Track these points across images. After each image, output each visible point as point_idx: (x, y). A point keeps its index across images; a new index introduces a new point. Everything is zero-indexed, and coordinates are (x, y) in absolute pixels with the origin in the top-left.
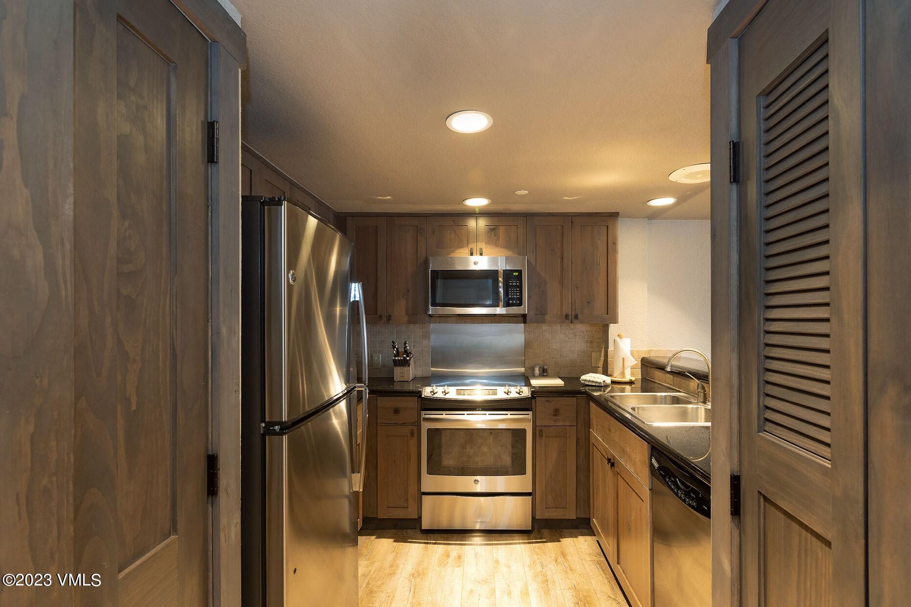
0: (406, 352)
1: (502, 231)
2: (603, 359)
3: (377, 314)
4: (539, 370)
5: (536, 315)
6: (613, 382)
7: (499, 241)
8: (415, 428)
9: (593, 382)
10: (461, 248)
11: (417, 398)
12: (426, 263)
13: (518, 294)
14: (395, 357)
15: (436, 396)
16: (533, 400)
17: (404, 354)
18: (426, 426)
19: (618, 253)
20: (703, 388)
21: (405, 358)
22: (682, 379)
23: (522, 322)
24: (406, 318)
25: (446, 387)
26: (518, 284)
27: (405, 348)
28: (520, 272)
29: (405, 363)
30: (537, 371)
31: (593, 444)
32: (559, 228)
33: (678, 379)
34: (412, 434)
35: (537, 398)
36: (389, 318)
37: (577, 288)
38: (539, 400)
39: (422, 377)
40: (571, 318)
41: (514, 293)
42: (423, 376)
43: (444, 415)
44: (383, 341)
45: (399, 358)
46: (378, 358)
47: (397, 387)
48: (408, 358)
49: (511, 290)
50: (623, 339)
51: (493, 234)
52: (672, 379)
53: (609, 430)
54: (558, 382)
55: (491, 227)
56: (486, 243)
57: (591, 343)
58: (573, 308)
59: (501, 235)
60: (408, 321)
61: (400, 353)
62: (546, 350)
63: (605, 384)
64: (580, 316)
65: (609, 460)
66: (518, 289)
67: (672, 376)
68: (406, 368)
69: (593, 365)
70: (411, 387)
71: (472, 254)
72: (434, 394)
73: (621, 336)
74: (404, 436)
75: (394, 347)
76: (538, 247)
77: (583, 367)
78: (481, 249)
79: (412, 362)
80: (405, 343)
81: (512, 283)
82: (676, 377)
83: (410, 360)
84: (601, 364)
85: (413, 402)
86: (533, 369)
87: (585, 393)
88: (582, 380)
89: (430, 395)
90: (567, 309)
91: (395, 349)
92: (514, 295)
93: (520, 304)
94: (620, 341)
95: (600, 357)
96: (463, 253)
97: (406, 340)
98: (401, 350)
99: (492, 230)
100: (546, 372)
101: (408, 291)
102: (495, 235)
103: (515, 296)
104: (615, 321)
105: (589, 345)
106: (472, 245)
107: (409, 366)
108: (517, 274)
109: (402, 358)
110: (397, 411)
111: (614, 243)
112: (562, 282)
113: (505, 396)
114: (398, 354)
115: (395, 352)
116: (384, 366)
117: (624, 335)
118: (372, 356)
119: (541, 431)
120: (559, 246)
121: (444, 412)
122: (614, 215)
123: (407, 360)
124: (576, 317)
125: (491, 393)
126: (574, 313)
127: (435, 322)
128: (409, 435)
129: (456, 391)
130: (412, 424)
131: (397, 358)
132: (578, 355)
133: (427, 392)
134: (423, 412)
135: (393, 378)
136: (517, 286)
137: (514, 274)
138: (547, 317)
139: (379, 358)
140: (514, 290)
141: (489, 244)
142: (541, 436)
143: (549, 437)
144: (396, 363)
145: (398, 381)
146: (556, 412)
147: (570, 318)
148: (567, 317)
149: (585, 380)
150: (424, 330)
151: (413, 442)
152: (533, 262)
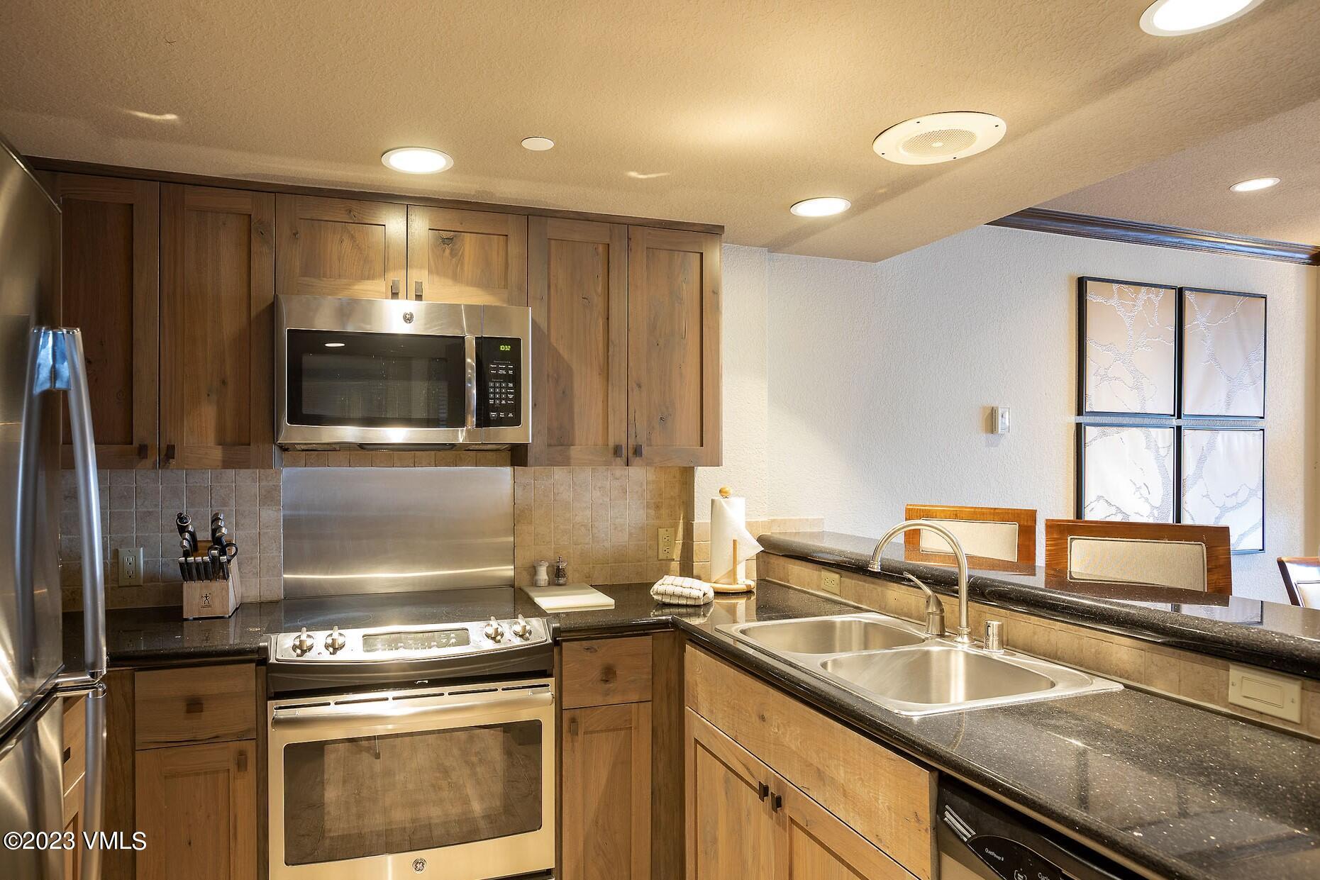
0: (217, 540)
1: (469, 245)
2: (681, 542)
3: (132, 444)
4: (548, 574)
5: (549, 445)
6: (718, 594)
7: (462, 269)
8: (250, 747)
9: (680, 596)
10: (368, 278)
11: (253, 665)
12: (272, 311)
13: (511, 396)
14: (186, 554)
15: (309, 657)
16: (556, 650)
17: (211, 548)
18: (279, 740)
19: (721, 313)
20: (939, 603)
21: (214, 559)
22: (865, 581)
23: (509, 461)
24: (217, 454)
25: (336, 633)
26: (510, 372)
27: (214, 531)
28: (515, 343)
29: (216, 571)
30: (543, 575)
31: (696, 741)
32: (601, 249)
33: (852, 582)
34: (241, 763)
35: (564, 644)
36: (169, 454)
37: (639, 386)
38: (570, 649)
39: (261, 603)
40: (627, 453)
41: (501, 393)
42: (263, 599)
43: (333, 707)
44: (150, 513)
45: (199, 559)
46: (136, 559)
47: (191, 641)
48: (224, 559)
49: (495, 387)
50: (732, 499)
51: (448, 251)
52: (838, 581)
53: (763, 718)
54: (598, 600)
55: (445, 235)
56: (430, 272)
57: (657, 507)
58: (632, 432)
59: (467, 253)
60: (224, 461)
61: (199, 544)
62: (562, 527)
63: (706, 601)
64: (645, 450)
65: (764, 791)
66: (511, 385)
67: (837, 576)
68: (216, 585)
69: (661, 557)
70: (232, 638)
71: (395, 295)
72: (304, 652)
73: (726, 492)
74: (217, 772)
75: (182, 530)
76: (552, 290)
77: (639, 561)
78: (419, 286)
79: (234, 566)
80: (215, 519)
81: (497, 369)
82: (847, 577)
83: (229, 561)
84: (677, 553)
85: (244, 679)
86: (533, 571)
87: (674, 625)
88: (657, 594)
89: (292, 656)
90: (617, 435)
91: (187, 535)
92: (501, 399)
93: (516, 421)
94: (726, 502)
95: (676, 537)
96: (371, 290)
97: (215, 510)
98: (204, 535)
99: (446, 241)
100: (564, 576)
101: (224, 382)
102: (453, 254)
103: (503, 402)
104: (715, 460)
105: (652, 512)
106: (397, 276)
107: (226, 577)
108: (508, 348)
109: (207, 559)
110: (194, 705)
111: (714, 292)
112: (606, 372)
113: (489, 646)
114: (195, 547)
115: (185, 543)
116: (151, 578)
117: (731, 491)
118: (116, 553)
119: (573, 720)
120: (600, 289)
121: (331, 699)
122: (714, 231)
123: (221, 564)
124: (637, 451)
125: (453, 640)
126: (632, 442)
127: (294, 464)
128: (233, 767)
129: (361, 639)
130: (240, 737)
131: (191, 559)
132: (630, 534)
133: (283, 647)
134: (272, 704)
135: (181, 608)
136: (507, 378)
137: (502, 348)
138: (575, 452)
139: (139, 559)
140: (501, 388)
141: (438, 273)
142: (574, 733)
143: (592, 732)
144: (188, 572)
145: (195, 619)
146: (609, 674)
147: (624, 451)
148: (617, 451)
149: (663, 594)
150: (263, 483)
151: (244, 785)
152: (544, 325)
